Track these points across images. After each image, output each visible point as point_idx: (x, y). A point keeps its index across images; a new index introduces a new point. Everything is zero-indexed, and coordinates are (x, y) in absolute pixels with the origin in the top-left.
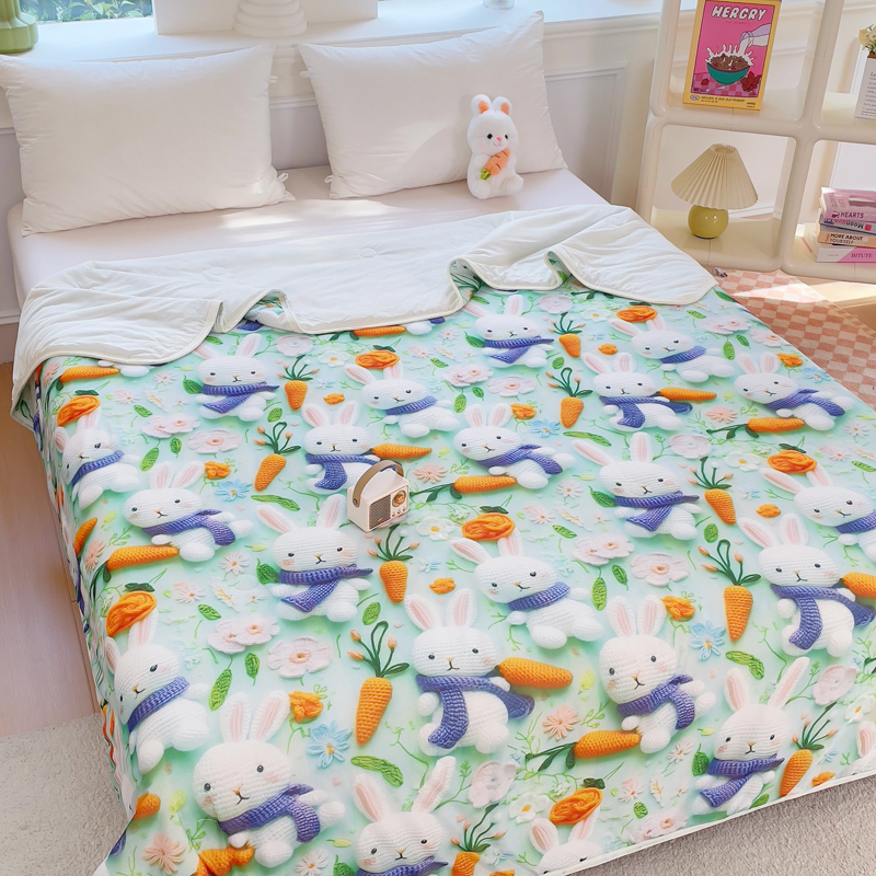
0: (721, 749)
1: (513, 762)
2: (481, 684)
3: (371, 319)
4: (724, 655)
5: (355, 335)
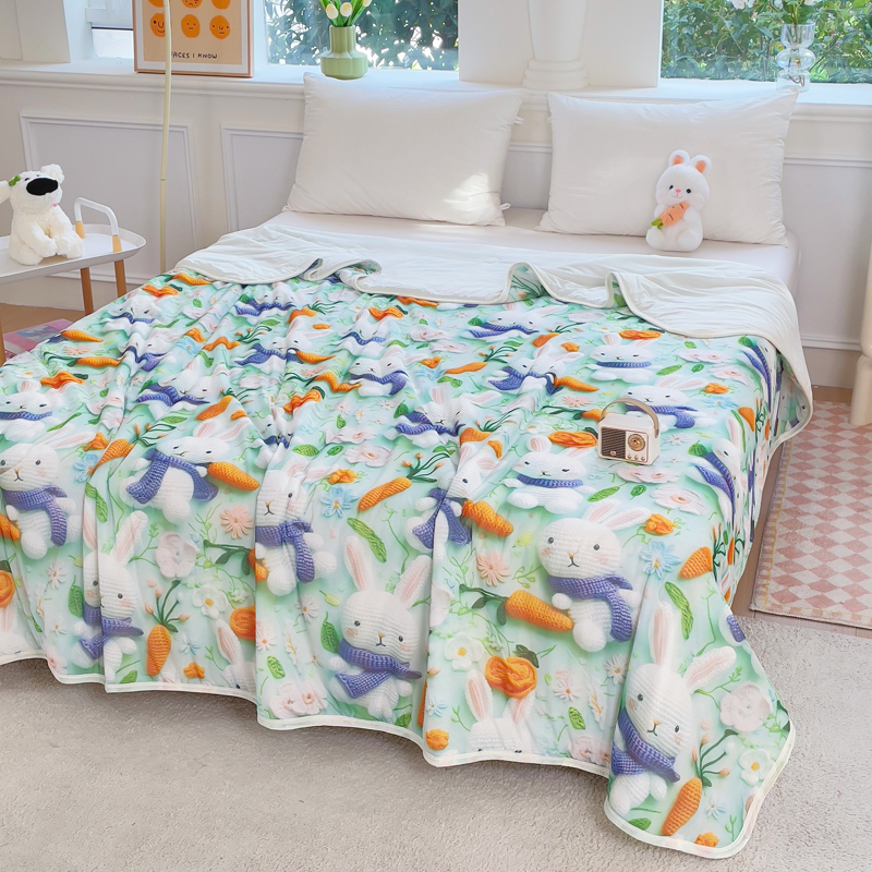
0: (351, 632)
2: (188, 467)
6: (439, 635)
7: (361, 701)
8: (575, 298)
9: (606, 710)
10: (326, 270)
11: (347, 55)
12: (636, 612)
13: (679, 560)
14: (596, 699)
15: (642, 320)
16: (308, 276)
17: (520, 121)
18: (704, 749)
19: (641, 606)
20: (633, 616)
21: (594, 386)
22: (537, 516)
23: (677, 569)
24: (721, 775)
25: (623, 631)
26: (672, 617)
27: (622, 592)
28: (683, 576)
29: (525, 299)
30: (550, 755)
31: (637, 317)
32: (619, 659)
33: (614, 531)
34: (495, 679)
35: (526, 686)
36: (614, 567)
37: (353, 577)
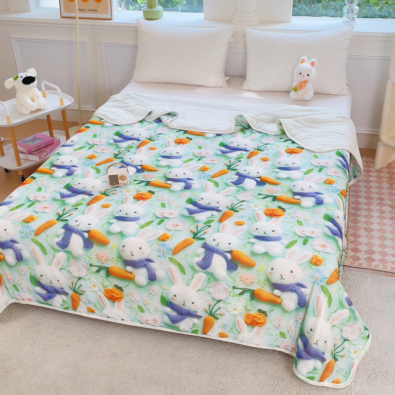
0: (173, 299)
1: (85, 264)
2: (80, 233)
3: (196, 128)
4: (167, 258)
5: (186, 132)
6: (225, 302)
7: (177, 325)
8: (263, 130)
9: (295, 332)
11: (154, 9)
12: (308, 297)
13: (326, 277)
14: (291, 328)
16: (147, 119)
17: (232, 40)
18: (336, 347)
19: (311, 294)
20: (307, 298)
21: (278, 181)
22: (266, 258)
23: (326, 281)
24: (342, 356)
25: (303, 304)
26: (324, 299)
27: (303, 289)
28: (329, 283)
29: (242, 130)
30: (271, 346)
31: (291, 140)
32: (301, 314)
33: (299, 264)
34: (247, 322)
35: (262, 323)
36: (299, 280)
37: (172, 280)
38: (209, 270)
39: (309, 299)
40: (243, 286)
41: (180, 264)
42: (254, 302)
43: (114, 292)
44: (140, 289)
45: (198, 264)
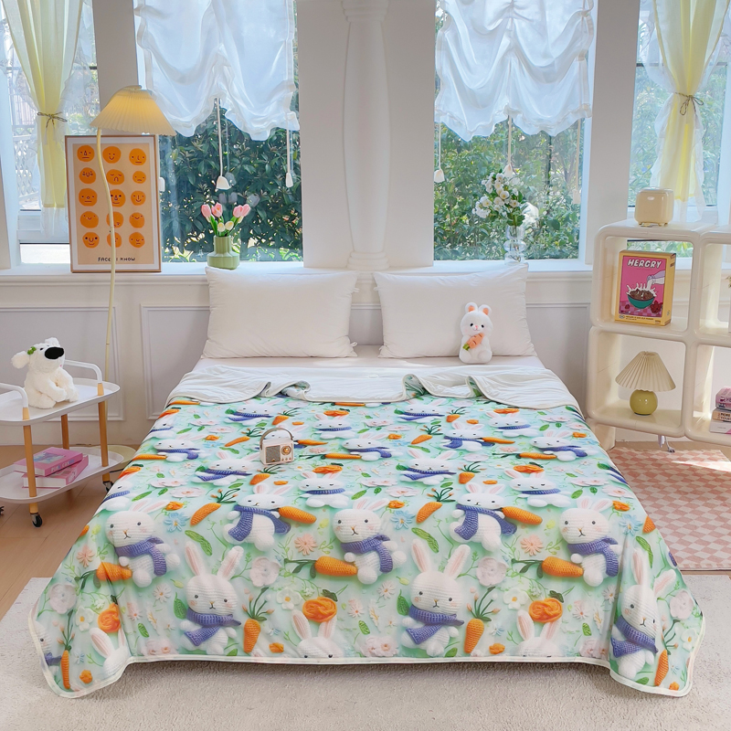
0: (417, 599)
1: (276, 561)
2: (266, 513)
4: (410, 529)
5: (334, 404)
6: (499, 588)
7: (423, 646)
8: (448, 394)
9: (605, 619)
10: (275, 389)
11: (228, 255)
12: (620, 557)
13: (641, 523)
14: (598, 615)
15: (498, 403)
16: (264, 394)
18: (666, 631)
19: (623, 553)
20: (619, 559)
21: (510, 440)
22: (552, 510)
23: (641, 528)
24: (675, 647)
25: (614, 571)
26: (643, 556)
27: (612, 547)
28: (646, 531)
29: (416, 397)
30: (568, 656)
31: (494, 401)
32: (612, 587)
33: (601, 512)
34: (535, 616)
35: (555, 615)
36: (606, 533)
37: (418, 565)
38: (475, 538)
39: (622, 561)
40: (526, 558)
41: (430, 536)
42: (543, 581)
43: (321, 605)
44: (365, 591)
45: (458, 531)
